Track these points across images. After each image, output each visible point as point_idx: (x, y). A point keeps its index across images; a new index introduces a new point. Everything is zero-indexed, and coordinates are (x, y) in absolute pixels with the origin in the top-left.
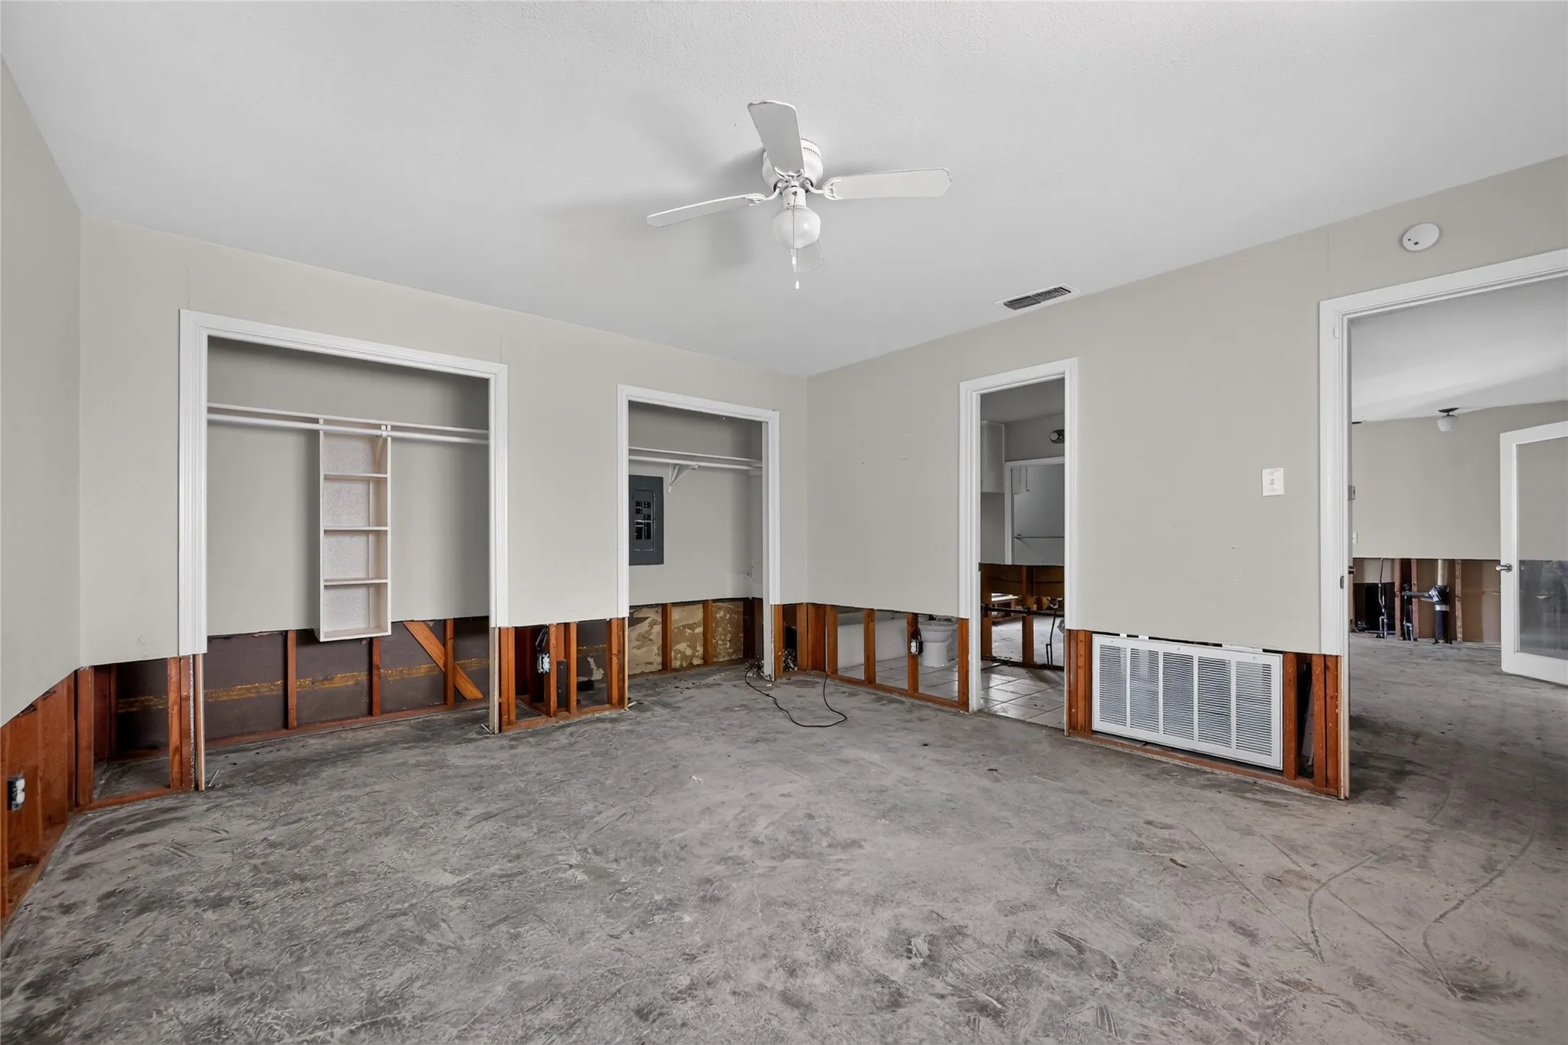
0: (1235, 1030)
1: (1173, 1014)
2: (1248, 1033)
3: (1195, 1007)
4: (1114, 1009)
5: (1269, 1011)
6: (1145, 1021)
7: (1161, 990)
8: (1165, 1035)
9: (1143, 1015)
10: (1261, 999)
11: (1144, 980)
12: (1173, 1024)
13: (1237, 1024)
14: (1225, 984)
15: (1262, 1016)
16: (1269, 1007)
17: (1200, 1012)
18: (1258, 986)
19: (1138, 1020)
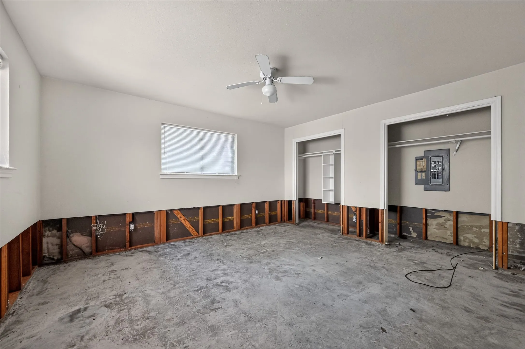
0: (167, 328)
1: (179, 318)
2: (164, 330)
3: (179, 323)
4: (187, 308)
5: (167, 340)
6: (181, 312)
7: (188, 320)
8: (175, 313)
9: (183, 312)
10: (171, 341)
11: (194, 318)
12: (177, 316)
13: (168, 329)
14: (182, 336)
15: (166, 337)
16: (168, 341)
17: (176, 324)
18: (176, 344)
19: (182, 311)
